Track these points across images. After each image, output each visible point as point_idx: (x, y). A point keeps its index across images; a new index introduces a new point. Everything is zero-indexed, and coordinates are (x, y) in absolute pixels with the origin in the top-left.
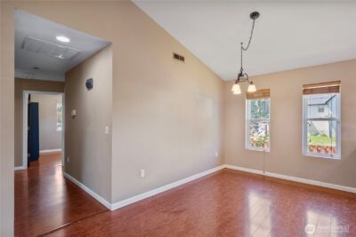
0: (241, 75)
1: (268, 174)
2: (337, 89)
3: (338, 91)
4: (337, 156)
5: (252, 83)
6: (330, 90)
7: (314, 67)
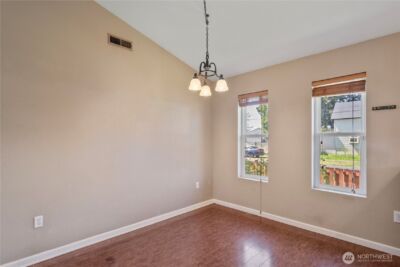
0: (207, 65)
1: (265, 215)
2: (361, 86)
3: (363, 89)
4: (361, 192)
5: (221, 77)
6: (351, 87)
7: (331, 51)
